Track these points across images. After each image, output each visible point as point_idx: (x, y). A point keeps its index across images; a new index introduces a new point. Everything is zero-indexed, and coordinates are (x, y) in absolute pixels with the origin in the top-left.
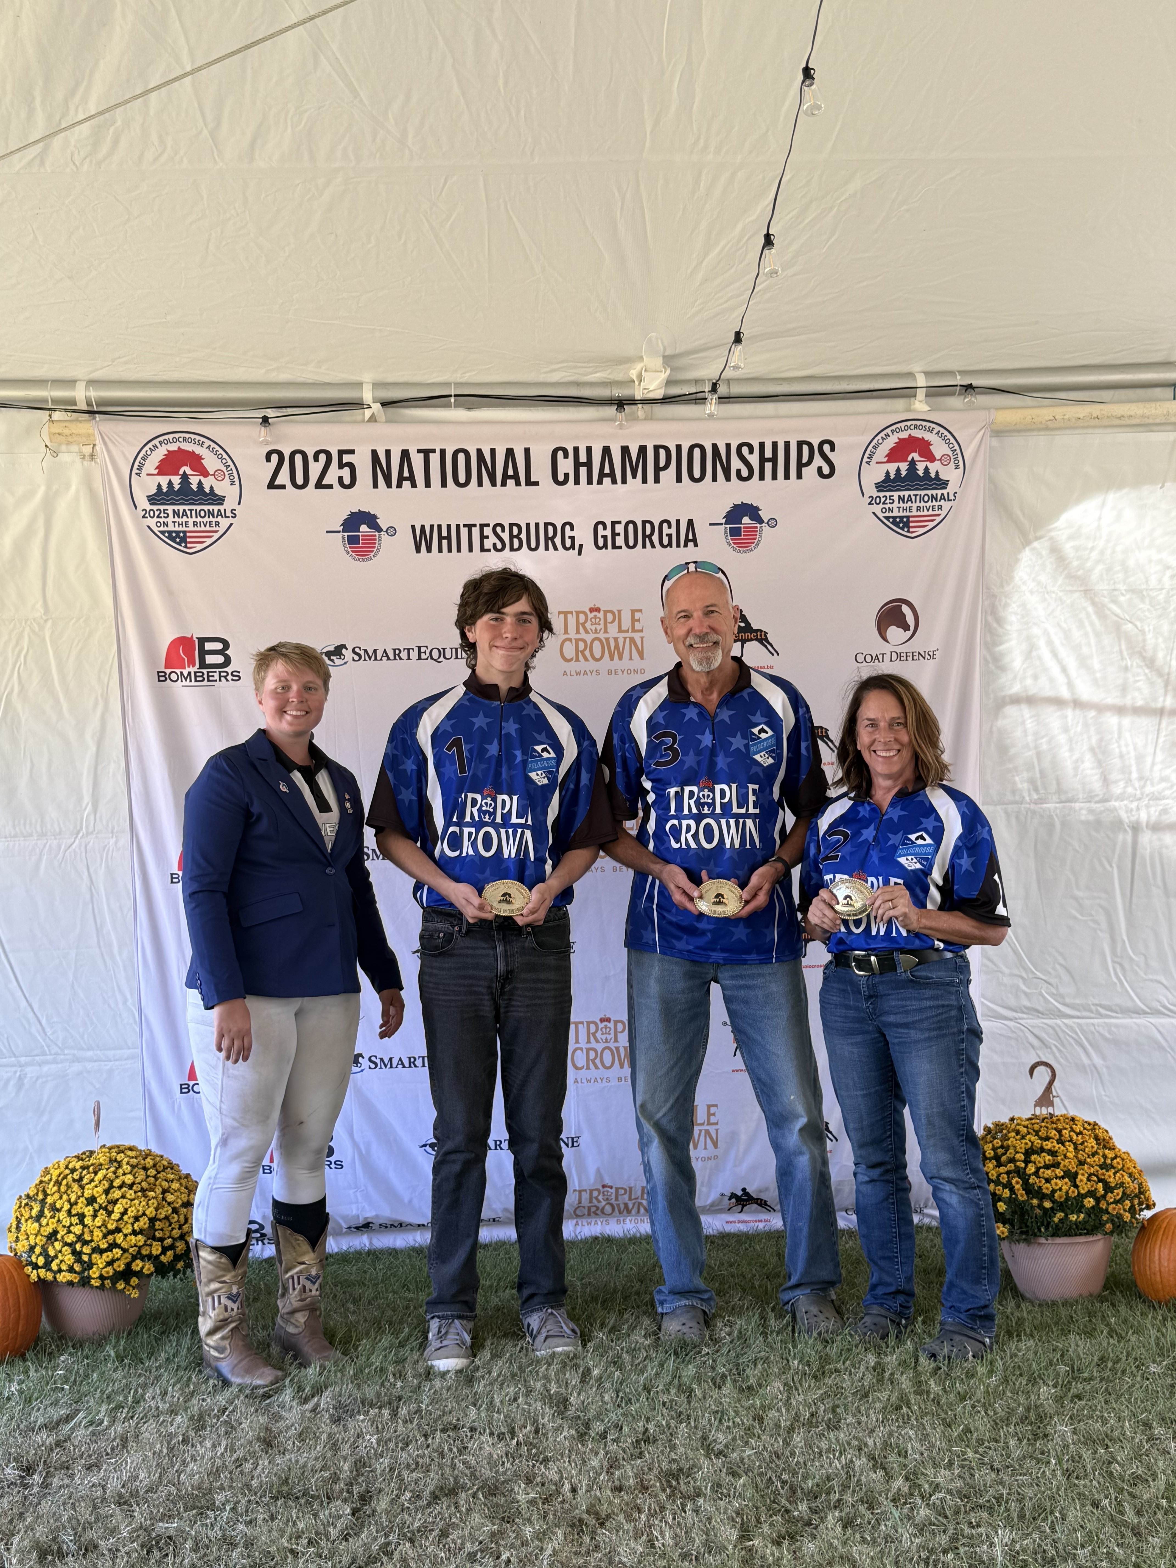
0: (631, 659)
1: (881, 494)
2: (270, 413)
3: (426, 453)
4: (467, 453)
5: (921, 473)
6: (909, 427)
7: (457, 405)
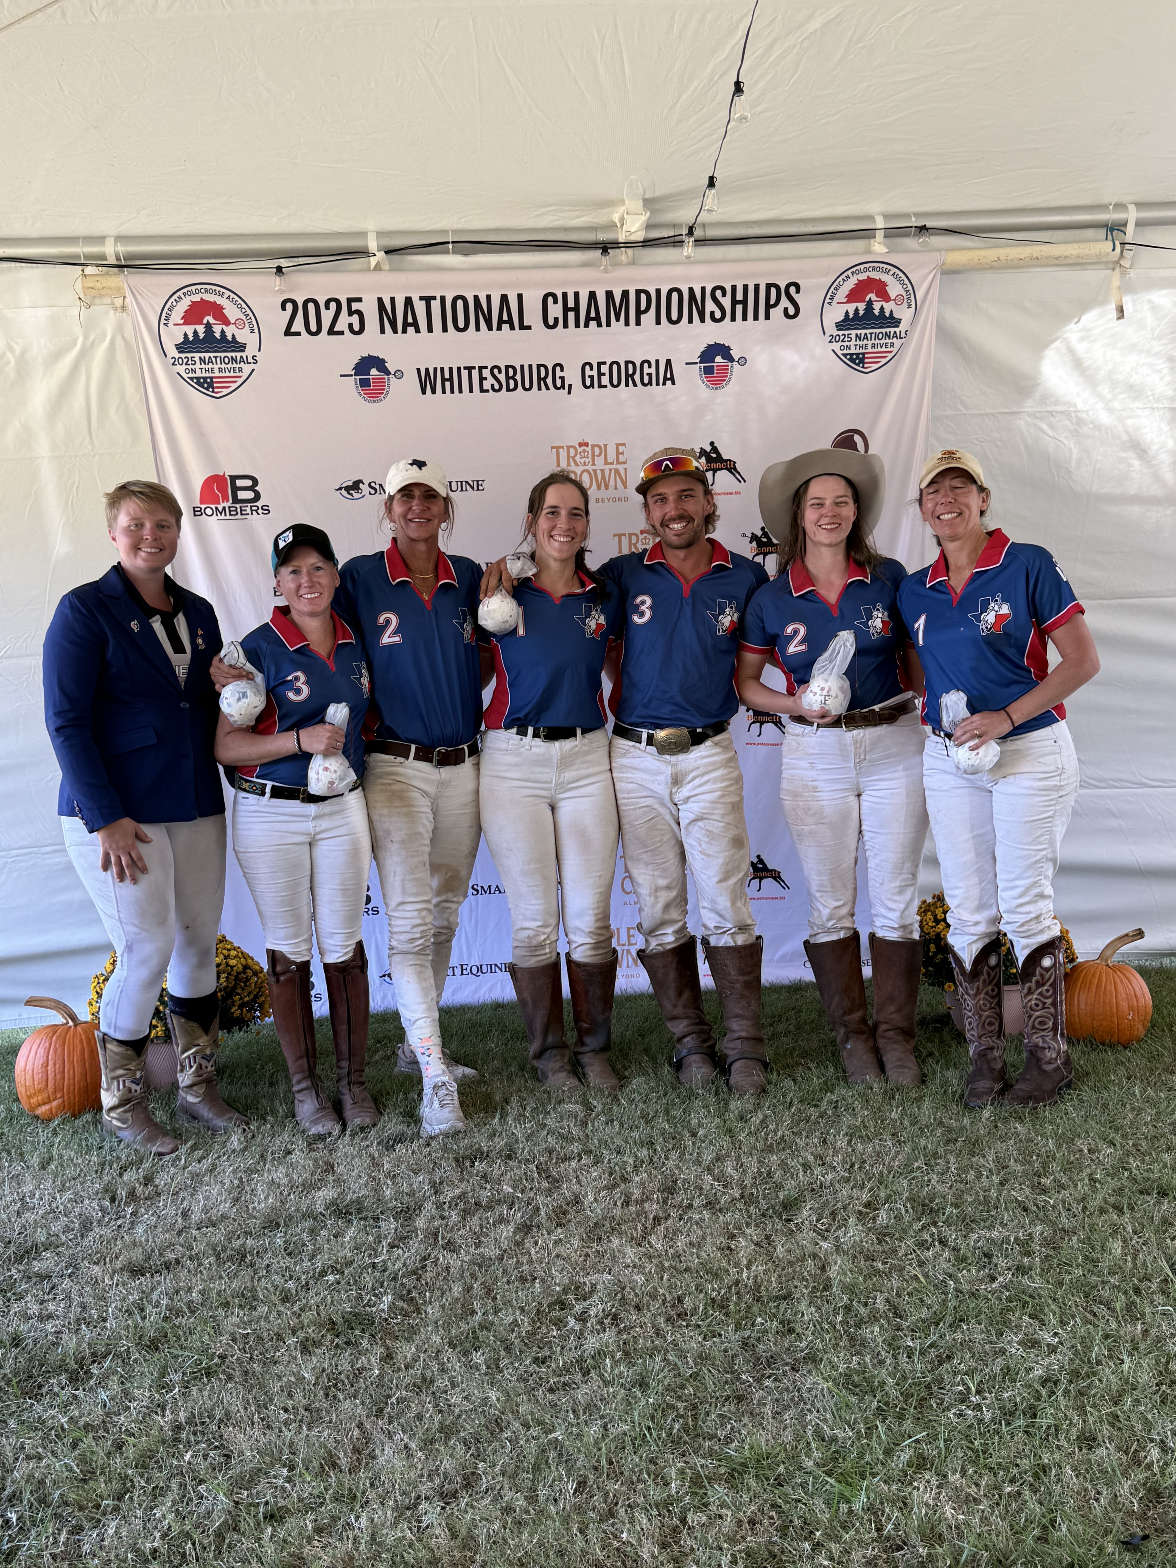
0: (616, 488)
1: (841, 333)
2: (283, 263)
3: (428, 300)
4: (464, 298)
5: (877, 312)
6: (867, 270)
7: (455, 252)
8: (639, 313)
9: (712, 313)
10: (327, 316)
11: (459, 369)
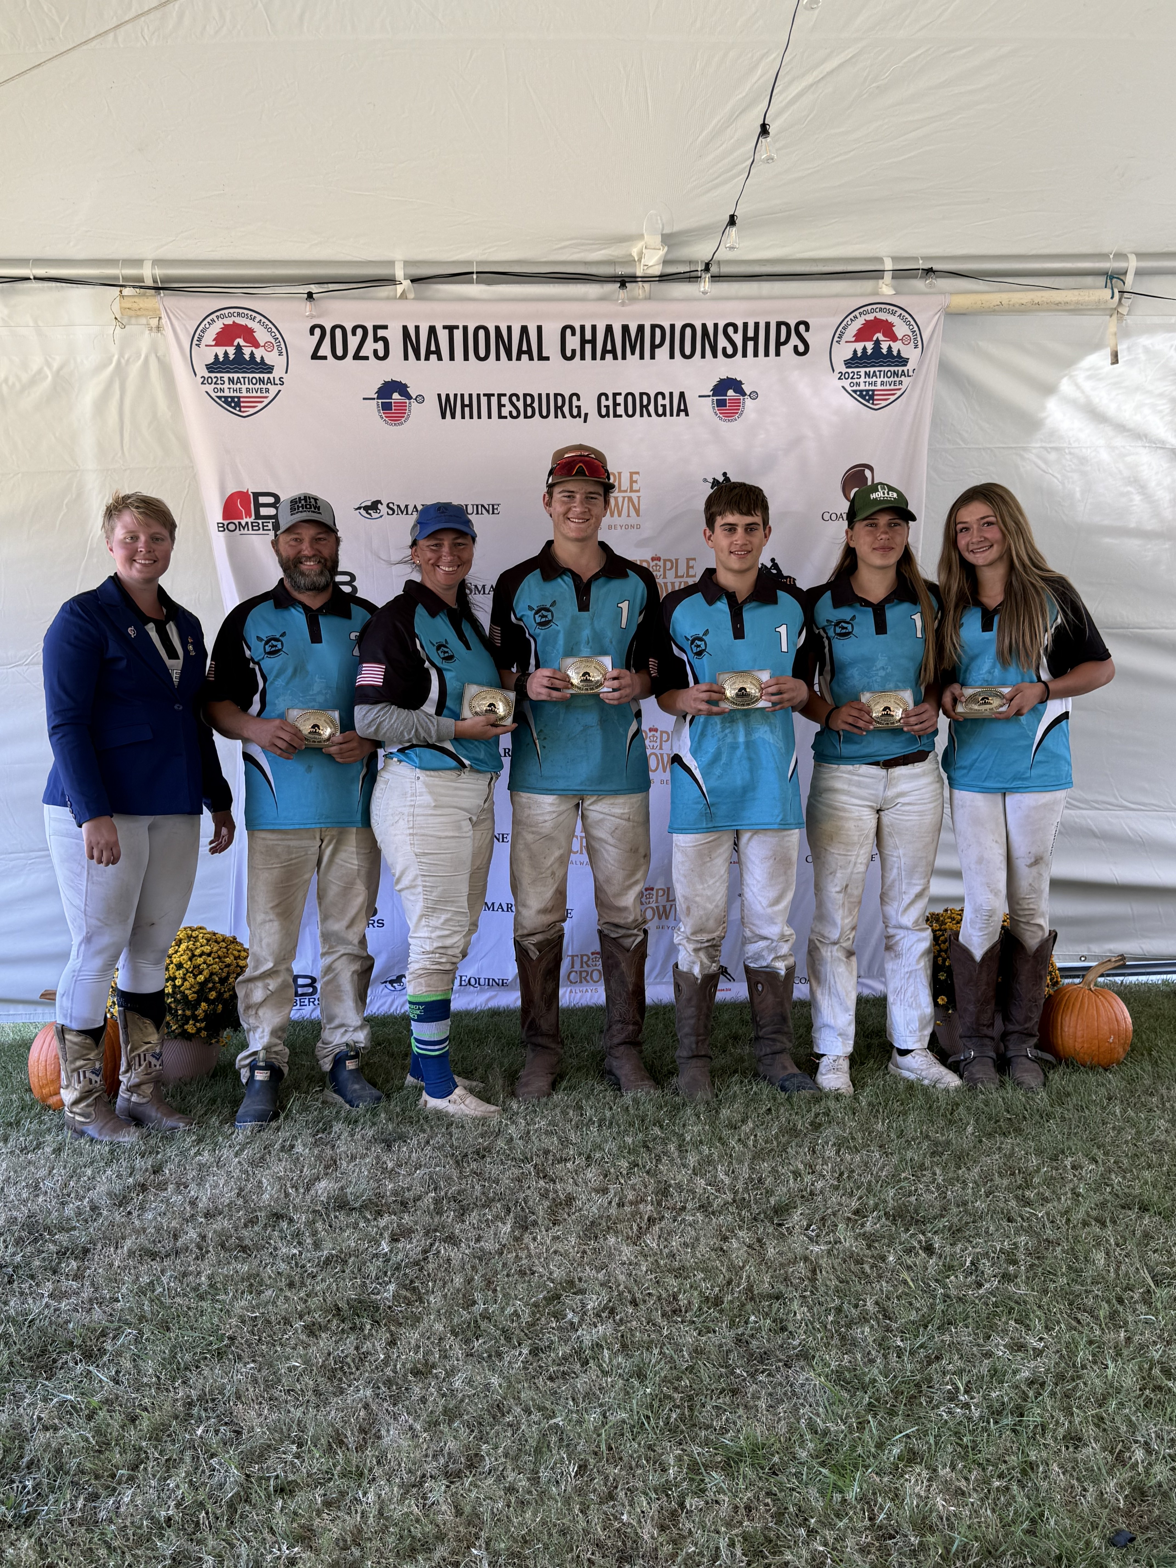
0: (629, 515)
1: (850, 370)
2: (314, 289)
3: (451, 329)
4: (486, 329)
5: (884, 351)
6: (874, 310)
7: (479, 282)
8: (653, 347)
9: (724, 349)
10: (353, 342)
11: (478, 395)
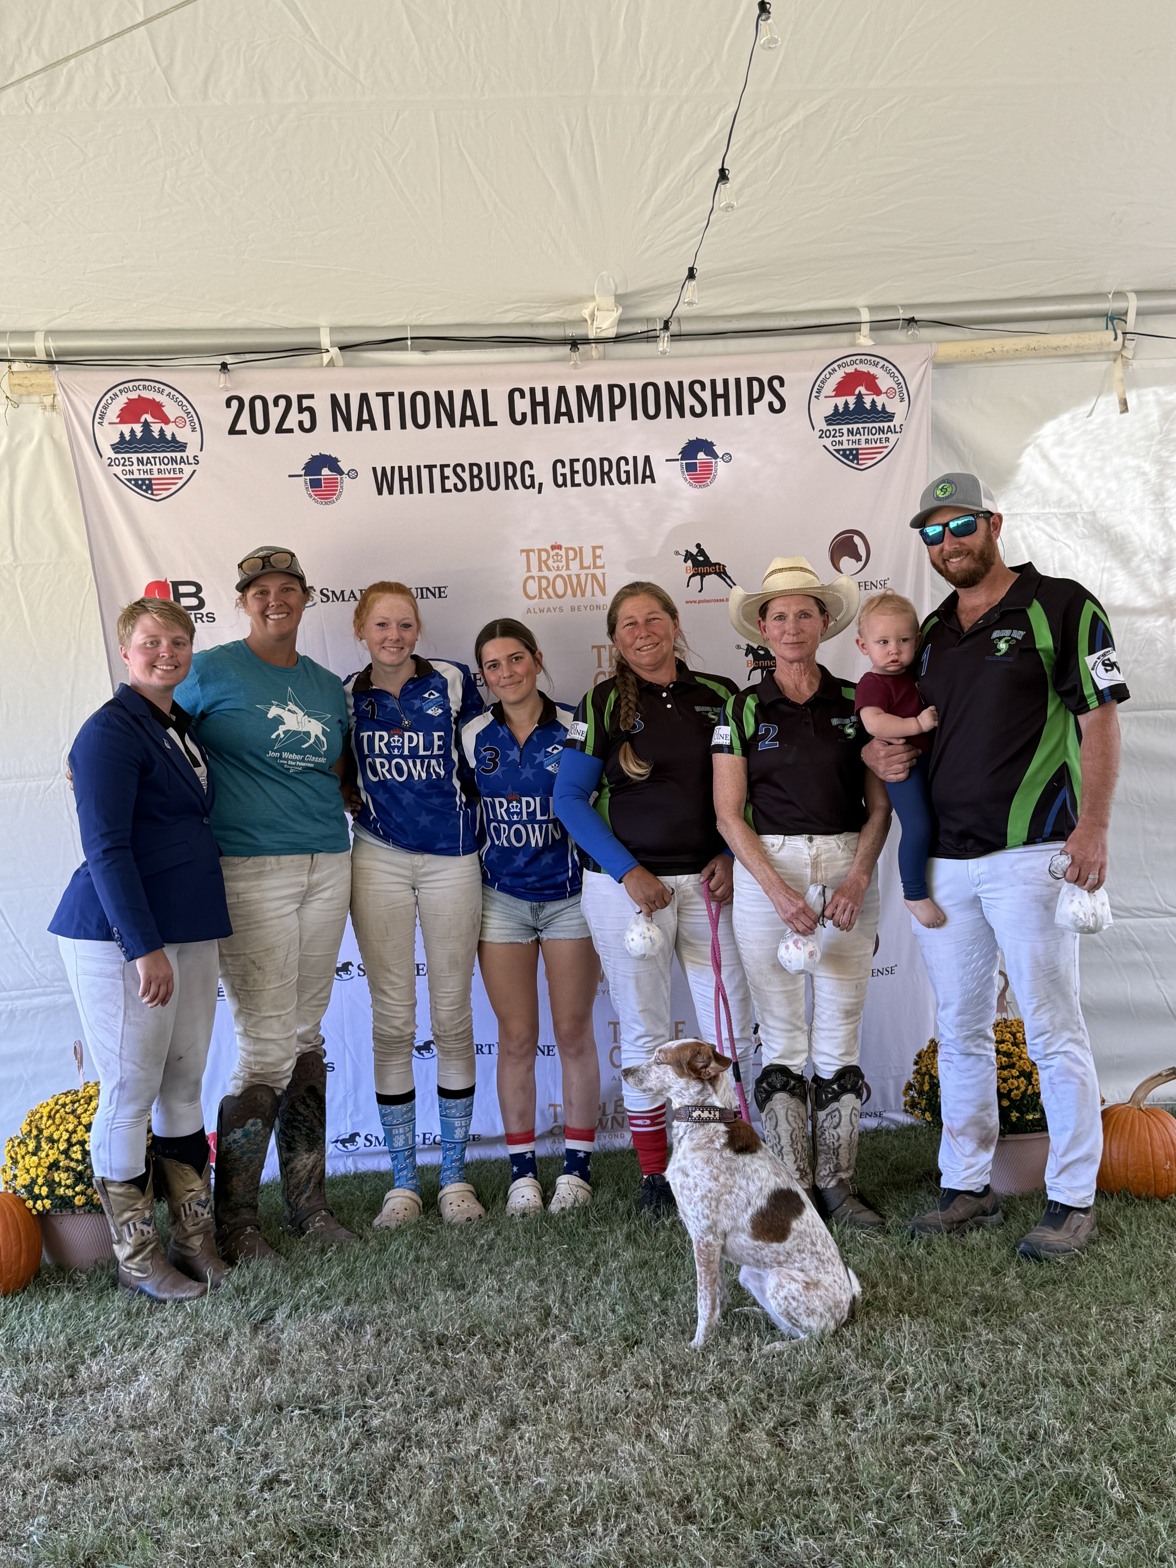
0: (593, 595)
1: (831, 428)
2: (229, 359)
3: (385, 396)
4: (424, 395)
5: (868, 406)
6: (855, 362)
7: (414, 348)
8: (613, 408)
9: (692, 408)
10: (275, 414)
11: (419, 467)
